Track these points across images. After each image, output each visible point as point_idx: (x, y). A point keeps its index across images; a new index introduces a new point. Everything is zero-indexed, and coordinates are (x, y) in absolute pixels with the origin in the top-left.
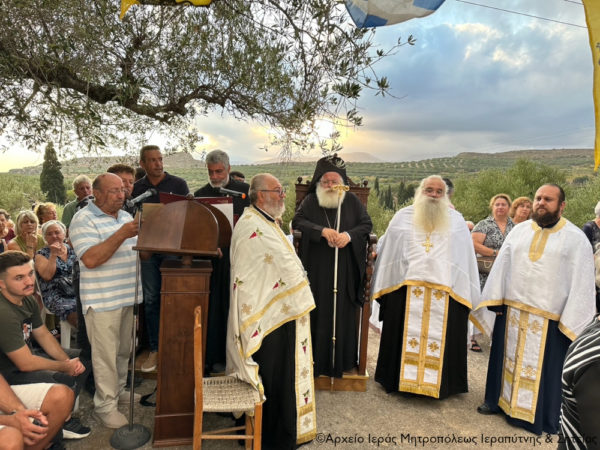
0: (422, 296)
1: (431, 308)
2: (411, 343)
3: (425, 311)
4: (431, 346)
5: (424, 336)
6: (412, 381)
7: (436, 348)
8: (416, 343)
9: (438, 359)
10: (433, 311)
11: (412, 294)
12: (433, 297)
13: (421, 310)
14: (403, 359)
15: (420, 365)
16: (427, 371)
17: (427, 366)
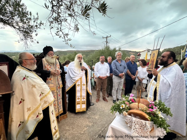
0: (80, 86)
1: (82, 88)
2: (78, 99)
3: (81, 90)
4: (83, 98)
5: (81, 96)
6: (79, 109)
7: (84, 98)
8: (79, 99)
9: (85, 101)
10: (83, 89)
11: (77, 86)
12: (83, 86)
13: (80, 90)
14: (76, 103)
15: (81, 104)
16: (83, 105)
17: (82, 104)
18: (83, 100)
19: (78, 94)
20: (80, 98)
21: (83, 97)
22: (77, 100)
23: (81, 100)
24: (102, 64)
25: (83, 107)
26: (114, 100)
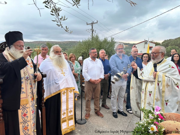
2: (63, 114)
5: (67, 109)
9: (73, 115)
15: (67, 121)
16: (70, 122)
17: (69, 120)
18: (69, 114)
19: (63, 107)
20: (65, 112)
21: (69, 110)
22: (62, 117)
23: (68, 114)
24: (93, 62)
25: (70, 125)
26: (114, 113)
